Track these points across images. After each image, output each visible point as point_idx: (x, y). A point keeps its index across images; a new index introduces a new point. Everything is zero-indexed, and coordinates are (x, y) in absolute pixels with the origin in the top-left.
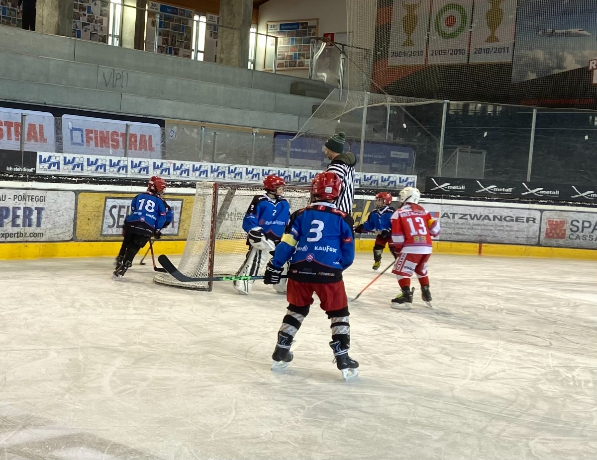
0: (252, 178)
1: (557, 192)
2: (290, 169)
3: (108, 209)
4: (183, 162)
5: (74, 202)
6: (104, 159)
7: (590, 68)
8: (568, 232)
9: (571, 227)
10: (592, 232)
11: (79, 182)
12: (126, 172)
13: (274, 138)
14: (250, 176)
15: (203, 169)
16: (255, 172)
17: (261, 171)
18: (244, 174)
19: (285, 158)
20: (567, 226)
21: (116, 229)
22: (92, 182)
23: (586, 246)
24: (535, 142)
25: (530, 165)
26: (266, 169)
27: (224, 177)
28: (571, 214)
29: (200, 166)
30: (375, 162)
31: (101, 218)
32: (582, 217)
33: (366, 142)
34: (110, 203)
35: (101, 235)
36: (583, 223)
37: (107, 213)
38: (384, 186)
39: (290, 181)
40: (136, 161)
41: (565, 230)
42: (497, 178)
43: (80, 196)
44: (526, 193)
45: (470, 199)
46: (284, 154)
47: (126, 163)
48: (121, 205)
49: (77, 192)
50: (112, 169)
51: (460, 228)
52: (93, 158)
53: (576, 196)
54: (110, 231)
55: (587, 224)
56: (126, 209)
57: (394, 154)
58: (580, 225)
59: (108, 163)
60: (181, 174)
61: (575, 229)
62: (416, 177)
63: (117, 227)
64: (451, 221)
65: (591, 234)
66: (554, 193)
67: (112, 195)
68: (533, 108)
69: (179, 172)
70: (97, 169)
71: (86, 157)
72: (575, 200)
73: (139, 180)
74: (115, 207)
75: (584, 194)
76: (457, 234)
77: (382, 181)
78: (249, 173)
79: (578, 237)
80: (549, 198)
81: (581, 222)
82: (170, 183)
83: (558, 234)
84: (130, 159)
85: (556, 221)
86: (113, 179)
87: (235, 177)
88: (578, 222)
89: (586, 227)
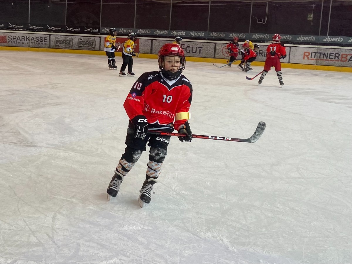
9: (9, 38)
10: (17, 40)
20: (7, 38)
23: (15, 46)
28: (8, 34)
36: (13, 37)
41: (6, 40)
53: (10, 27)
75: (13, 26)
79: (12, 42)
83: (4, 41)
85: (3, 36)
88: (11, 37)
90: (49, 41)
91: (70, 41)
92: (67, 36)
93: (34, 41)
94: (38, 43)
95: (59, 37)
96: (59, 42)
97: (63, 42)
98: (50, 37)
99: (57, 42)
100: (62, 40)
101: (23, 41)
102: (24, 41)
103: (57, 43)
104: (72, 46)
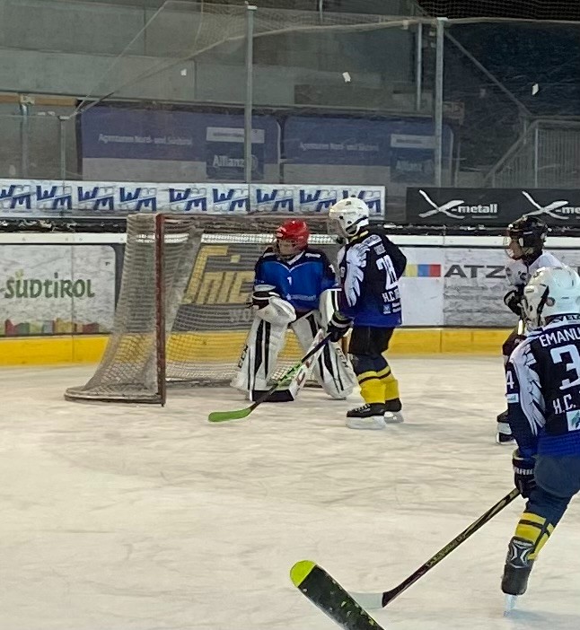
51: (490, 298)
57: (398, 140)
62: (382, 188)
64: (467, 282)
76: (485, 311)
77: (302, 201)
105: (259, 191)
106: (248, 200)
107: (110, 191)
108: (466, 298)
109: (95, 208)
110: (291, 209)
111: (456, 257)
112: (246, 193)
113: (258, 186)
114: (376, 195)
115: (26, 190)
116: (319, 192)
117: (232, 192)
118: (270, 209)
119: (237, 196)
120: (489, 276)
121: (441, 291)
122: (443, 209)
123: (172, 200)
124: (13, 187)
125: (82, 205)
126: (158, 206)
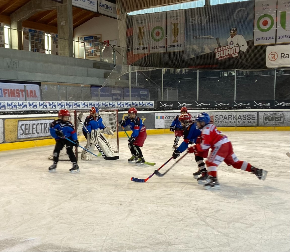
0: (85, 107)
1: (209, 104)
2: (101, 102)
3: (20, 126)
4: (53, 102)
5: (2, 124)
6: (15, 103)
7: (215, 52)
8: (214, 121)
9: (216, 118)
10: (224, 120)
11: (4, 114)
12: (27, 108)
13: (91, 88)
14: (84, 106)
15: (62, 104)
16: (86, 104)
17: (88, 103)
18: (81, 105)
19: (98, 97)
20: (214, 118)
21: (24, 135)
22: (11, 114)
23: (222, 126)
24: (199, 84)
25: (198, 93)
26: (91, 102)
27: (72, 107)
28: (215, 113)
29: (61, 103)
30: (136, 97)
31: (17, 131)
32: (219, 114)
33: (132, 88)
34: (20, 123)
35: (18, 139)
36: (220, 117)
37: (19, 128)
38: (141, 107)
39: (101, 107)
40: (31, 102)
41: (213, 120)
42: (186, 100)
43: (5, 121)
44: (197, 106)
45: (176, 110)
46: (97, 95)
47: (26, 104)
48: (26, 124)
49: (4, 119)
50: (20, 107)
52: (10, 102)
53: (217, 105)
54: (22, 137)
55: (221, 117)
56: (28, 126)
57: (141, 92)
58: (219, 117)
59: (17, 104)
60: (52, 107)
61: (217, 119)
62: (153, 102)
63: (25, 135)
64: (169, 119)
65: (223, 121)
66: (208, 105)
67: (21, 119)
68: (197, 70)
69: (51, 106)
70: (12, 108)
71: (6, 102)
72: (216, 107)
73: (33, 111)
74: (23, 125)
75: (219, 104)
77: (140, 104)
78: (83, 105)
79: (218, 122)
80: (207, 107)
81: (219, 116)
82: (48, 112)
84: (28, 102)
86: (21, 112)
87: (77, 107)
89: (221, 118)
90: (257, 118)
91: (281, 117)
92: (277, 112)
93: (241, 120)
94: (245, 122)
95: (268, 113)
96: (268, 120)
97: (273, 119)
98: (258, 114)
99: (266, 119)
100: (272, 116)
101: (229, 120)
102: (231, 120)
103: (266, 121)
104: (283, 123)
105: (132, 103)
106: (131, 104)
107: (108, 103)
108: (169, 123)
109: (105, 107)
110: (138, 106)
111: (167, 115)
112: (130, 103)
113: (132, 102)
114: (152, 103)
115: (94, 104)
116: (142, 103)
117: (128, 103)
118: (134, 106)
119: (129, 104)
120: (173, 118)
121: (164, 121)
122: (164, 105)
123: (118, 105)
124: (92, 103)
125: (103, 106)
126: (116, 106)
